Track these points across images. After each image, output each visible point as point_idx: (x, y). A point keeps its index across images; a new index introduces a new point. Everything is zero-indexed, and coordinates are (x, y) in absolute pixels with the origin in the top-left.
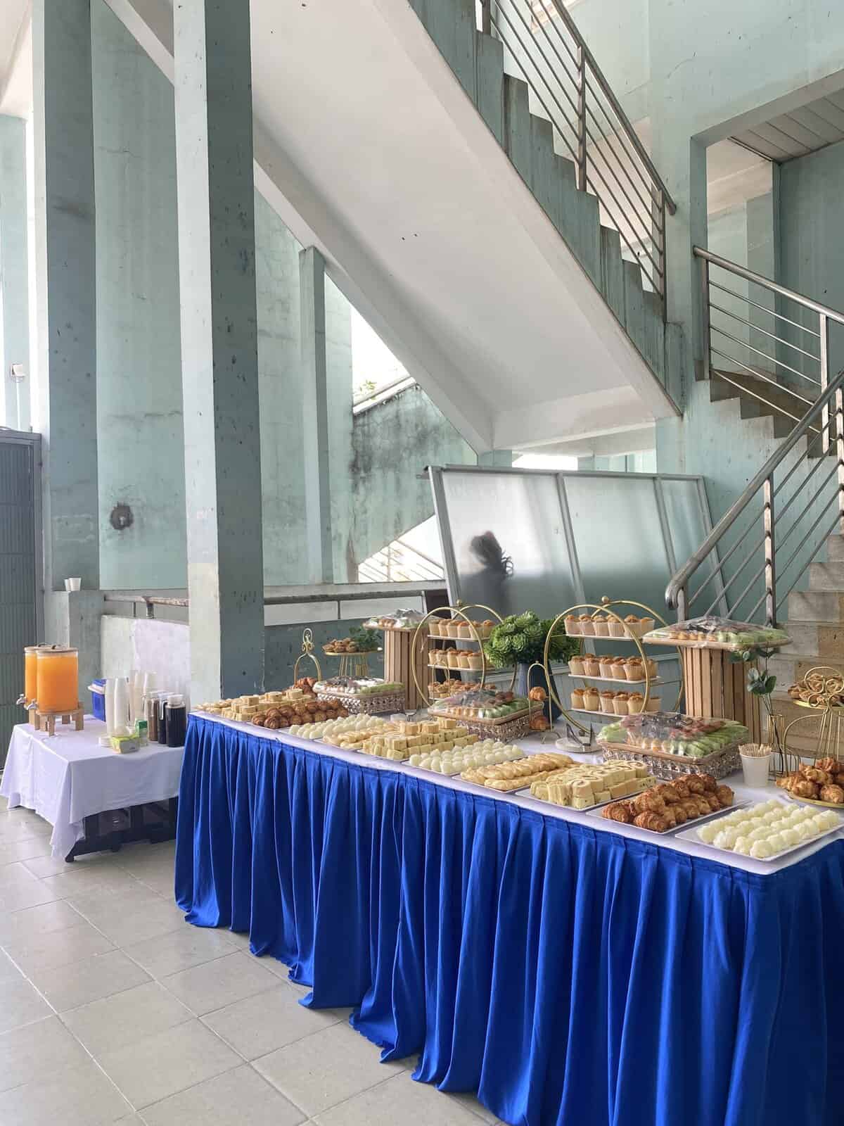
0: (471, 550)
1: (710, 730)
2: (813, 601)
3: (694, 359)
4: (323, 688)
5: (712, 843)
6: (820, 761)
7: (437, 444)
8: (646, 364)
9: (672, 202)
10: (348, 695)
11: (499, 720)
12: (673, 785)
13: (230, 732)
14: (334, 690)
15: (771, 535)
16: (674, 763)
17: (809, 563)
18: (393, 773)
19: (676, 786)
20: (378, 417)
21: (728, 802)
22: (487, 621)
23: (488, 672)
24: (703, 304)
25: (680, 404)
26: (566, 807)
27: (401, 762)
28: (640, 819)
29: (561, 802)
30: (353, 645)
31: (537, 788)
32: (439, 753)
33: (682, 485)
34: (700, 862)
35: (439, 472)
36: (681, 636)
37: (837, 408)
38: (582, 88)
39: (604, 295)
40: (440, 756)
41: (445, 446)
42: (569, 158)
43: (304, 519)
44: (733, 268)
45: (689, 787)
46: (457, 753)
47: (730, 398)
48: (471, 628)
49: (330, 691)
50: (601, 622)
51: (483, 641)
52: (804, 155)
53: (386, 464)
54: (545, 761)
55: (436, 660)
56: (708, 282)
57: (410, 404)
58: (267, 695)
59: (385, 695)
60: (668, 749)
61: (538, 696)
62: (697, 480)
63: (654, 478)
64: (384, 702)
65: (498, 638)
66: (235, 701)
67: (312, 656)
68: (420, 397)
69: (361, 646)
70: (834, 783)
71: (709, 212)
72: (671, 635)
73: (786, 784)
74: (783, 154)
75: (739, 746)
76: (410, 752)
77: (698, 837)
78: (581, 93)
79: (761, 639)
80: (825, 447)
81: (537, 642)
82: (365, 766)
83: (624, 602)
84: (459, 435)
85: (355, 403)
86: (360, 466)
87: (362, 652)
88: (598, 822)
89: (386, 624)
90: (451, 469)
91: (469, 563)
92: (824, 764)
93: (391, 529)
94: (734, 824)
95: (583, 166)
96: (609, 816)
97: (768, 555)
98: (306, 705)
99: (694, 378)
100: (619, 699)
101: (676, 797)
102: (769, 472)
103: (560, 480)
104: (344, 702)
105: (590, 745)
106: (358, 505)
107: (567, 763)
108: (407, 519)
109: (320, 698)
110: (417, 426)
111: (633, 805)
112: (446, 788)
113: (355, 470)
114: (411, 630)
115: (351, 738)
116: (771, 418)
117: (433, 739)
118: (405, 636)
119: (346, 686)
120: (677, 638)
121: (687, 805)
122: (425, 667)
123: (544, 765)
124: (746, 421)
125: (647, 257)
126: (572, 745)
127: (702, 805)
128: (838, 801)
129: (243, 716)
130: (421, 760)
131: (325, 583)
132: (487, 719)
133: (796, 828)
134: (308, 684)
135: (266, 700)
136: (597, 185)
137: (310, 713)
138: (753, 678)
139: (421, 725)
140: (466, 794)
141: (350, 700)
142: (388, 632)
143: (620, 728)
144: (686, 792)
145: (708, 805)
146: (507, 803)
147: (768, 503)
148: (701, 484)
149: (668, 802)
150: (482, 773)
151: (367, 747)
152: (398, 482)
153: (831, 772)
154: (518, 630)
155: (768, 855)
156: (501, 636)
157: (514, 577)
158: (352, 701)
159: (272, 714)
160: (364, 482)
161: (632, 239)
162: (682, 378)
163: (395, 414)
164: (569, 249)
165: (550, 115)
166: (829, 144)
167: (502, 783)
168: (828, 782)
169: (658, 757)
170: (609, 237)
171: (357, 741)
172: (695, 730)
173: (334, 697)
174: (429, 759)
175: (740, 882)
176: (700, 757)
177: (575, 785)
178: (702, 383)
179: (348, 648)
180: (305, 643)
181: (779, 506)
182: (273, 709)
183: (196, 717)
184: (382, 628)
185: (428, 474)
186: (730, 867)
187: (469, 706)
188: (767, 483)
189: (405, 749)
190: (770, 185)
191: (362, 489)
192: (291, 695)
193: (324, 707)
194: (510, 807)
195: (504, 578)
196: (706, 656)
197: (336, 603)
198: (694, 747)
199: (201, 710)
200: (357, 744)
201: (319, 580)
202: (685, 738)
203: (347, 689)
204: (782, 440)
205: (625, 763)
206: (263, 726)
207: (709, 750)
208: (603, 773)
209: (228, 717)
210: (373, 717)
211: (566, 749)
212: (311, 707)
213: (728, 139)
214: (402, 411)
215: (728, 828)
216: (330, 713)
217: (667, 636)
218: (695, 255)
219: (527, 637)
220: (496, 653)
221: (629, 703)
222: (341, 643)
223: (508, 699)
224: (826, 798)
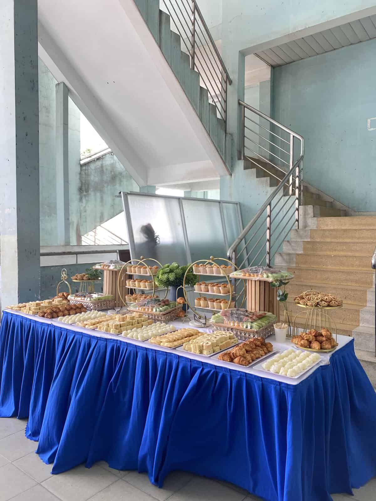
0: (141, 231)
1: (260, 317)
2: (285, 257)
3: (238, 151)
4: (73, 298)
5: (269, 370)
6: (309, 330)
7: (121, 181)
8: (218, 151)
9: (230, 79)
10: (86, 301)
11: (163, 313)
12: (248, 343)
13: (26, 320)
14: (79, 299)
15: (269, 229)
16: (245, 332)
17: (283, 241)
18: (114, 340)
19: (249, 343)
20: (92, 166)
21: (271, 350)
22: (155, 266)
23: (155, 290)
24: (242, 126)
25: (231, 170)
26: (200, 355)
27: (118, 335)
28: (236, 360)
29: (198, 352)
30: (87, 277)
31: (186, 346)
32: (136, 329)
33: (231, 206)
34: (265, 380)
35: (126, 195)
36: (247, 275)
37: (296, 176)
38: (194, 22)
39: (200, 118)
40: (137, 331)
41: (125, 182)
42: (187, 53)
43: (56, 213)
44: (255, 111)
45: (255, 344)
46: (144, 330)
47: (252, 168)
48: (148, 269)
49: (77, 299)
50: (210, 268)
51: (154, 276)
52: (284, 65)
53: (96, 189)
54: (187, 332)
55: (129, 284)
56: (244, 117)
57: (108, 161)
58: (45, 302)
59: (105, 301)
60: (243, 326)
61: (181, 302)
62: (237, 204)
63: (219, 202)
64: (104, 305)
65: (162, 275)
66: (27, 304)
67: (66, 282)
68: (113, 158)
69: (91, 277)
70: (316, 341)
71: (245, 85)
72: (242, 274)
73: (295, 341)
74: (276, 64)
75: (274, 324)
76: (122, 330)
77: (263, 368)
78: (193, 24)
79: (282, 276)
80: (291, 192)
81: (180, 277)
82: (100, 337)
83: (219, 258)
84: (131, 177)
85: (81, 159)
86: (83, 189)
87: (92, 280)
88: (216, 362)
89: (105, 267)
90: (132, 194)
91: (140, 238)
92: (312, 332)
93: (98, 220)
94: (277, 361)
95: (193, 58)
96: (222, 359)
97: (268, 237)
98: (65, 307)
99: (237, 158)
100: (217, 302)
101: (250, 349)
102: (269, 202)
103: (180, 201)
104: (84, 305)
105: (206, 324)
106: (82, 208)
107: (197, 333)
108: (106, 216)
109: (71, 303)
110: (111, 172)
111: (233, 354)
112: (142, 347)
113: (81, 191)
114: (118, 270)
115: (91, 323)
116: (269, 178)
117: (132, 323)
118: (114, 273)
119: (85, 297)
120: (245, 276)
121: (255, 352)
122: (124, 287)
123: (187, 334)
124: (258, 179)
125: (219, 102)
126: (198, 324)
127: (261, 352)
128: (318, 349)
129: (33, 312)
130: (128, 334)
131: (66, 245)
132: (158, 313)
133: (304, 362)
134: (64, 295)
135: (44, 304)
136: (199, 67)
137: (67, 310)
138: (279, 294)
139: (126, 316)
140: (152, 350)
141: (87, 304)
142: (106, 271)
143: (220, 316)
144: (254, 346)
145: (263, 352)
146: (173, 353)
147: (269, 215)
148: (238, 206)
149: (247, 351)
150: (159, 340)
151: (100, 328)
152: (102, 198)
153: (314, 336)
154: (171, 271)
155: (294, 375)
156: (163, 274)
157: (160, 244)
158: (88, 304)
159: (49, 311)
160: (85, 197)
161: (213, 94)
162: (232, 158)
163: (101, 166)
164: (186, 96)
165: (180, 32)
166: (294, 61)
167: (170, 344)
168: (314, 340)
169: (238, 330)
170: (203, 92)
171: (94, 324)
172: (254, 317)
173: (79, 302)
174: (132, 333)
175: (284, 388)
176: (258, 330)
177: (204, 344)
178: (240, 161)
179: (85, 278)
180: (62, 276)
181: (273, 216)
182: (49, 309)
183: (7, 312)
184: (103, 269)
185: (121, 195)
186: (279, 382)
187: (149, 307)
188: (269, 207)
189: (119, 329)
190: (269, 76)
191: (84, 200)
192: (57, 301)
193: (74, 307)
194: (173, 355)
195: (156, 245)
196: (258, 284)
197: (75, 255)
198: (255, 324)
199: (10, 309)
200: (95, 326)
201: (63, 243)
202: (250, 321)
203: (86, 299)
204: (274, 189)
205: (224, 333)
206: (44, 317)
207: (262, 326)
208: (215, 338)
209: (25, 312)
210: (100, 312)
211: (195, 326)
212: (68, 308)
213: (254, 54)
214: (104, 165)
215: (275, 363)
216: (78, 310)
217: (241, 275)
218: (239, 104)
219: (175, 274)
220: (161, 281)
221: (222, 304)
222: (81, 276)
223: (167, 303)
224: (313, 347)
